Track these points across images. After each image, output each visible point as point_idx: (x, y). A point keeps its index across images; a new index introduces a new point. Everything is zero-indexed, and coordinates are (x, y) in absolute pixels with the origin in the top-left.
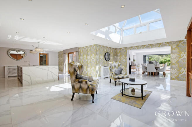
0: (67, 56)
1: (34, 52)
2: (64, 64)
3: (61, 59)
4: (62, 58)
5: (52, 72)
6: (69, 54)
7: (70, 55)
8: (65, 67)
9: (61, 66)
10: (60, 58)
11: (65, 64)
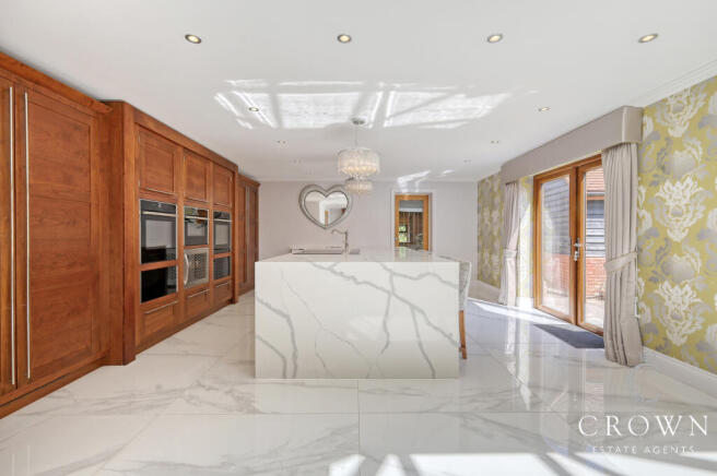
0: (525, 195)
1: (361, 186)
2: (505, 246)
3: (491, 220)
4: (496, 214)
5: (413, 308)
6: (538, 182)
7: (545, 186)
8: (510, 262)
9: (491, 254)
10: (486, 213)
11: (512, 244)
